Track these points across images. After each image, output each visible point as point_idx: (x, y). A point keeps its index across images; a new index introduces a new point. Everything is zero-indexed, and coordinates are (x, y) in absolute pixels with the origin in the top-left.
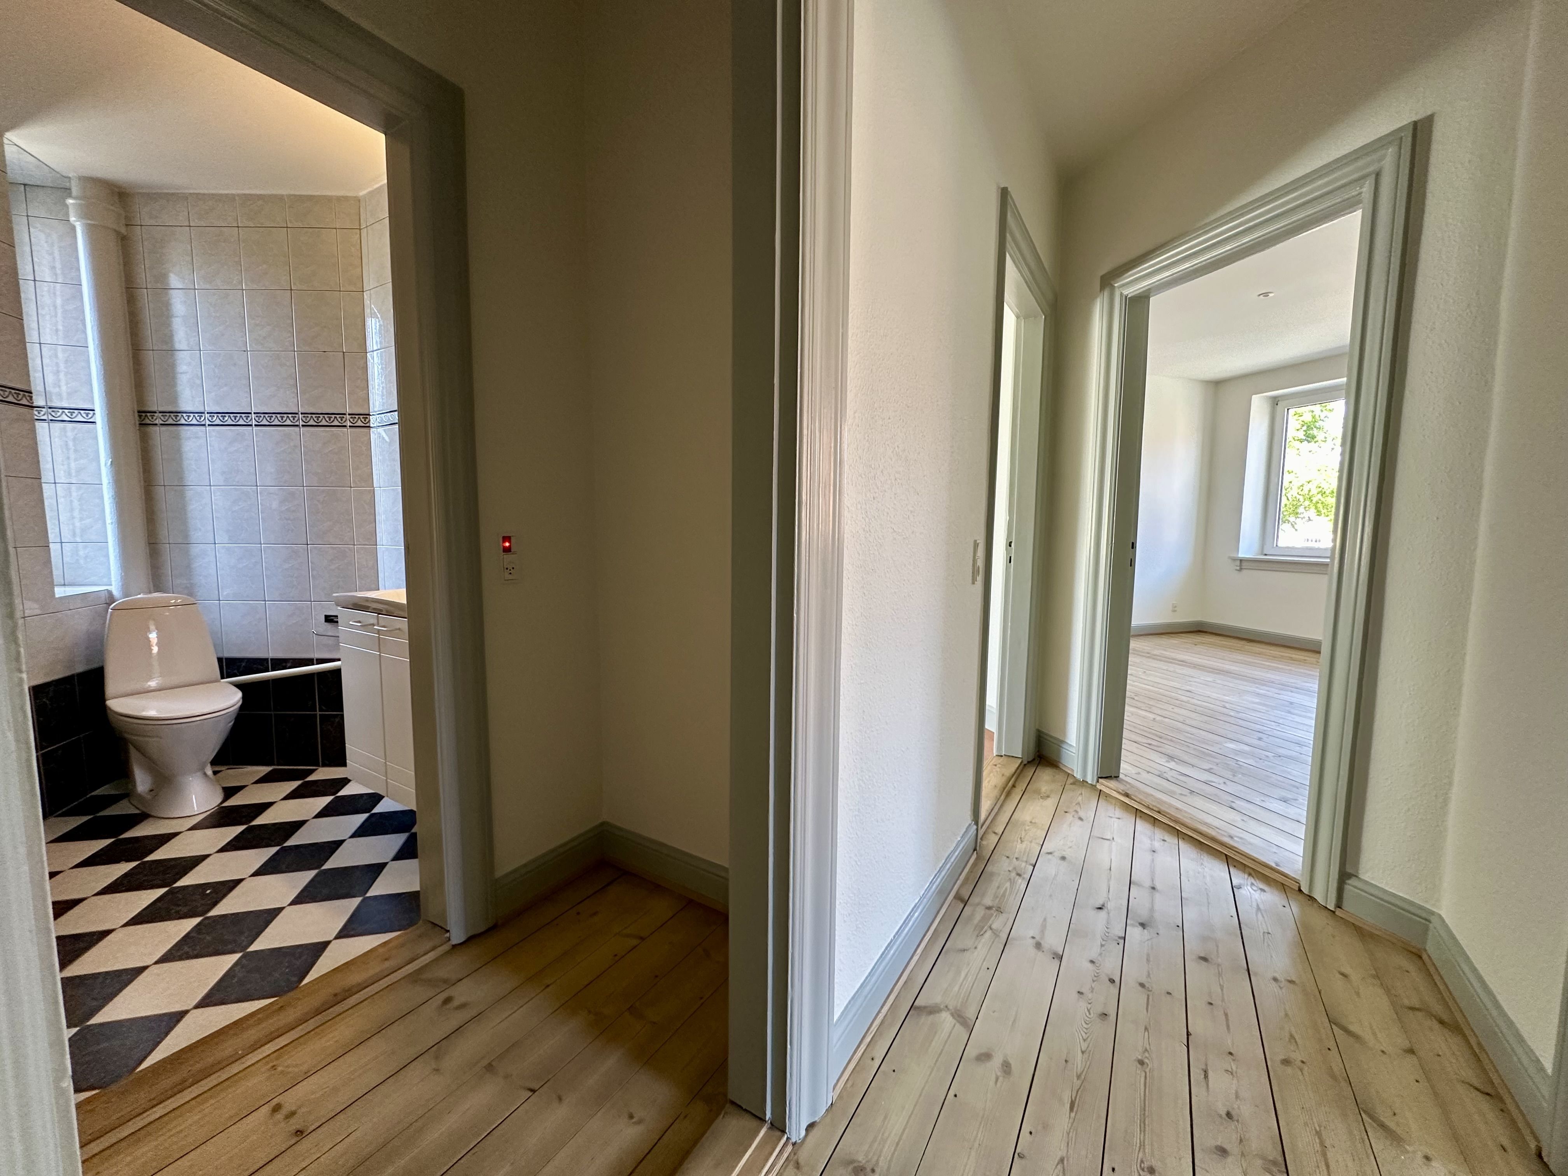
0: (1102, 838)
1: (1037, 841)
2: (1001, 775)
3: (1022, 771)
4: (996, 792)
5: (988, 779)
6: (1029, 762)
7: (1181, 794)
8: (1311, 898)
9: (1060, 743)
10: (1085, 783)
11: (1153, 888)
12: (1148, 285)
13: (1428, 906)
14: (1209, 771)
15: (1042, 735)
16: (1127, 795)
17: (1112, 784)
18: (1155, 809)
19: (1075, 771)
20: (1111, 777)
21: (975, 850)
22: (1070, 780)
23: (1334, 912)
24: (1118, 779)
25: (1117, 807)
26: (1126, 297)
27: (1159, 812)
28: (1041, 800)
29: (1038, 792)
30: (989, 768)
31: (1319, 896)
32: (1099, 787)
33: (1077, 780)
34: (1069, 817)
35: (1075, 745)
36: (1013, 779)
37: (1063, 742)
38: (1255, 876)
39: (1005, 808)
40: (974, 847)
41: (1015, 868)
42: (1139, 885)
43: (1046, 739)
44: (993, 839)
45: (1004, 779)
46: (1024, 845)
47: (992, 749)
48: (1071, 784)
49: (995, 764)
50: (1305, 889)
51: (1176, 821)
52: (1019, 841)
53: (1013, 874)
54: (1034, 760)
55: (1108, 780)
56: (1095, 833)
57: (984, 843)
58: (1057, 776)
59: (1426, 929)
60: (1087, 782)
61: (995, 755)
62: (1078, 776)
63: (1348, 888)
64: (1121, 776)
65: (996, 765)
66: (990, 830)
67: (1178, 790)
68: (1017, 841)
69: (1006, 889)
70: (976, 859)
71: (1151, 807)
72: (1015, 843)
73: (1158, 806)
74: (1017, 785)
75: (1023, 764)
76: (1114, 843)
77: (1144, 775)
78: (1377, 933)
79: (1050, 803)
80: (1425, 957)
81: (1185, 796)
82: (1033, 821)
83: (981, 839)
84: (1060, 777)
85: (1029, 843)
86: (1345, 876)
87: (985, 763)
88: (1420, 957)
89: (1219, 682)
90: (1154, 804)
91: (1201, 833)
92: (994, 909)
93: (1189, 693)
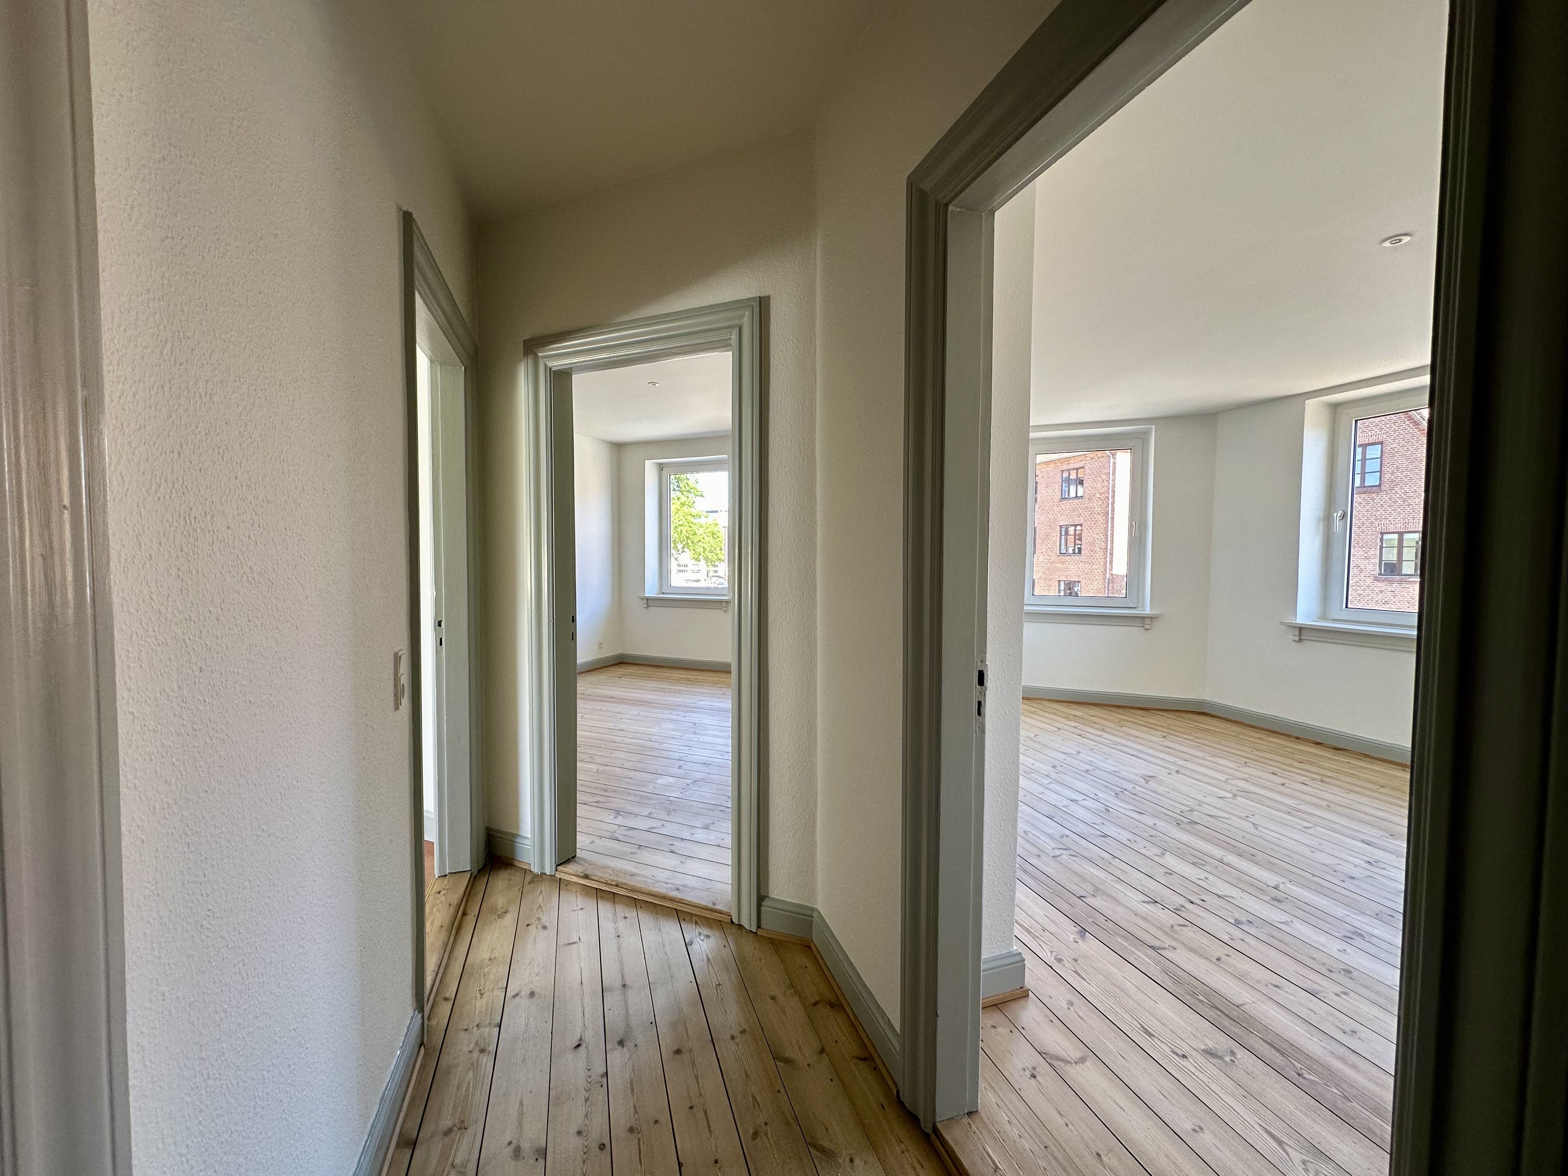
0: (569, 944)
1: (500, 985)
2: (448, 906)
3: (472, 886)
4: (443, 935)
5: (431, 919)
6: (479, 871)
7: (632, 853)
8: (740, 926)
9: (512, 838)
10: (544, 877)
11: (624, 986)
12: (569, 364)
13: (810, 905)
14: (649, 816)
15: (492, 833)
16: (586, 877)
17: (571, 868)
18: (613, 883)
19: (532, 865)
20: (569, 859)
21: (422, 1044)
22: (528, 878)
23: (756, 933)
24: (576, 859)
25: (578, 896)
26: (550, 370)
27: (617, 886)
28: (499, 920)
29: (493, 910)
30: (431, 898)
31: (745, 923)
32: (558, 875)
33: (535, 875)
34: (532, 928)
35: (529, 836)
36: (463, 904)
37: (516, 836)
38: (700, 923)
39: (456, 953)
40: (419, 1041)
41: (477, 1044)
42: (611, 990)
43: (497, 837)
44: (445, 1008)
45: (452, 910)
46: (484, 1000)
47: (434, 866)
48: (529, 883)
49: (438, 890)
50: (735, 920)
51: (633, 890)
52: (479, 996)
53: (476, 1054)
54: (485, 865)
55: (566, 865)
56: (562, 941)
57: (434, 1022)
58: (513, 878)
59: (811, 923)
60: (545, 874)
61: (436, 877)
62: (536, 869)
63: (763, 909)
64: (579, 854)
65: (439, 892)
66: (440, 998)
67: (628, 849)
68: (476, 998)
69: (469, 1084)
70: (425, 1055)
71: (609, 882)
72: (473, 1001)
73: (616, 879)
74: (468, 912)
75: (473, 877)
76: (581, 944)
77: (598, 841)
78: (785, 939)
79: (509, 920)
80: (813, 947)
81: (635, 853)
82: (493, 957)
83: (429, 1018)
84: (517, 878)
85: (490, 994)
86: (761, 898)
87: (427, 892)
88: (810, 947)
89: (642, 713)
90: (611, 878)
91: (654, 895)
92: (455, 1129)
93: (621, 732)
